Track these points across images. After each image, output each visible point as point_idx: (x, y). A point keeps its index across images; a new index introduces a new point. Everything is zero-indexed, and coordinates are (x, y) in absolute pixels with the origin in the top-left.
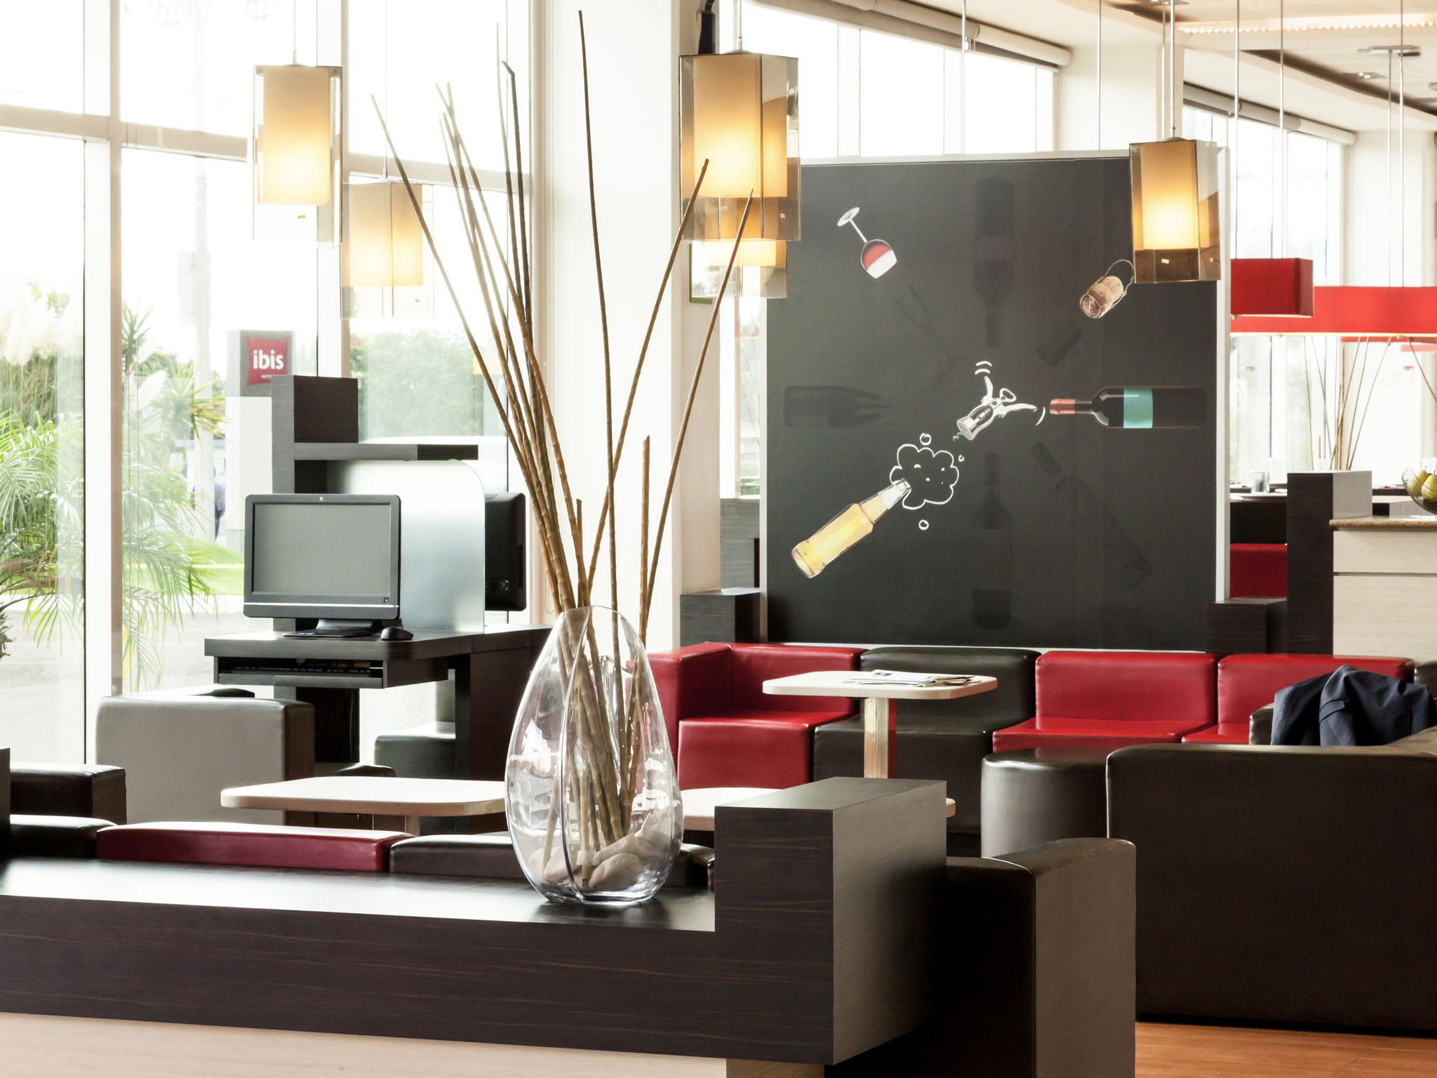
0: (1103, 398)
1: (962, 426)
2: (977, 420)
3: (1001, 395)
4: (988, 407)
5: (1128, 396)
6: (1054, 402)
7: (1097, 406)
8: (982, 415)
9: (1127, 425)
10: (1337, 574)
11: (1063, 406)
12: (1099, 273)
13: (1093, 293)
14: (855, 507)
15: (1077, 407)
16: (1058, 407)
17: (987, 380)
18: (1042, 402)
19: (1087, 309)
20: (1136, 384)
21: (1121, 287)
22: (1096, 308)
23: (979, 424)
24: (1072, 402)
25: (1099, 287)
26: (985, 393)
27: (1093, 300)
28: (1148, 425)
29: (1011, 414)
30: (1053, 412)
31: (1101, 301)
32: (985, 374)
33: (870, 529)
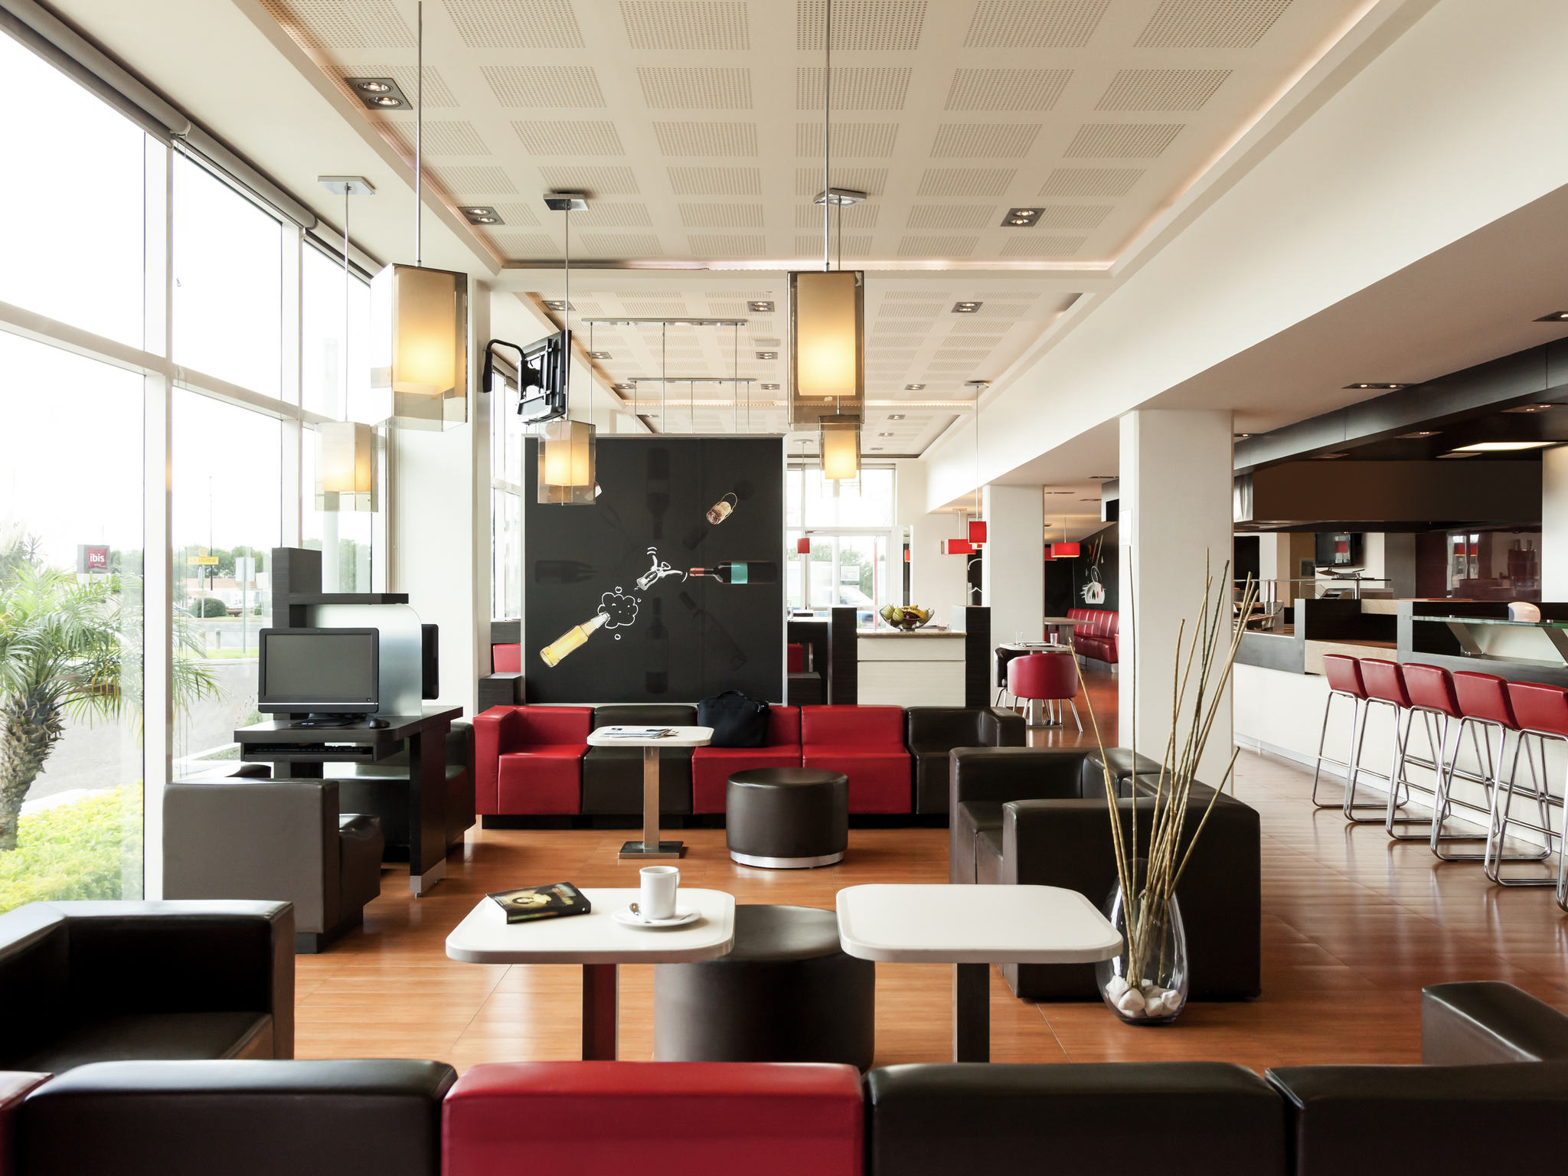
0: (720, 567)
1: (640, 583)
2: (648, 579)
3: (662, 566)
4: (655, 572)
5: (733, 566)
6: (692, 570)
7: (716, 571)
8: (651, 576)
9: (733, 582)
10: (859, 661)
11: (697, 571)
12: (717, 501)
13: (714, 511)
14: (577, 627)
15: (705, 572)
16: (694, 572)
17: (654, 557)
18: (685, 569)
19: (711, 519)
20: (738, 560)
21: (730, 508)
22: (716, 519)
23: (649, 581)
24: (703, 569)
25: (717, 508)
26: (653, 565)
27: (714, 515)
28: (745, 582)
29: (667, 576)
30: (691, 575)
31: (718, 515)
32: (653, 554)
33: (586, 639)
